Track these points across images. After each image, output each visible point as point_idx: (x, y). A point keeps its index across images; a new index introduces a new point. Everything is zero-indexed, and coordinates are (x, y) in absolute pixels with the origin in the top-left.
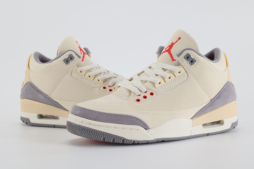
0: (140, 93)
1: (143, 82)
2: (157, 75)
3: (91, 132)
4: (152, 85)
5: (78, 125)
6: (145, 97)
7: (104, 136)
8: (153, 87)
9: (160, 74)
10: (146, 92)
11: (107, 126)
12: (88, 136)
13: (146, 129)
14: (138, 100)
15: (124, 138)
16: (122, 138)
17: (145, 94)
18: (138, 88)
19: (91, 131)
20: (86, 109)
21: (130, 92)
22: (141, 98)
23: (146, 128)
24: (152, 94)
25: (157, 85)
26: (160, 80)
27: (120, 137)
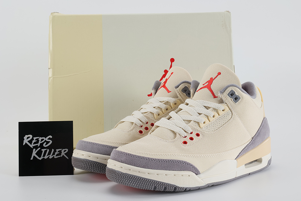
0: (186, 134)
1: (186, 122)
2: (200, 114)
4: (197, 124)
5: (125, 174)
6: (191, 139)
7: (155, 185)
8: (198, 126)
9: (203, 113)
10: (191, 133)
11: (157, 173)
12: (137, 185)
13: (197, 175)
14: (185, 143)
15: (176, 186)
16: (174, 185)
17: (191, 136)
18: (182, 129)
19: (136, 179)
20: (133, 155)
21: (175, 133)
22: (187, 140)
23: (197, 173)
24: (198, 135)
25: (202, 125)
26: (205, 119)
27: (172, 185)
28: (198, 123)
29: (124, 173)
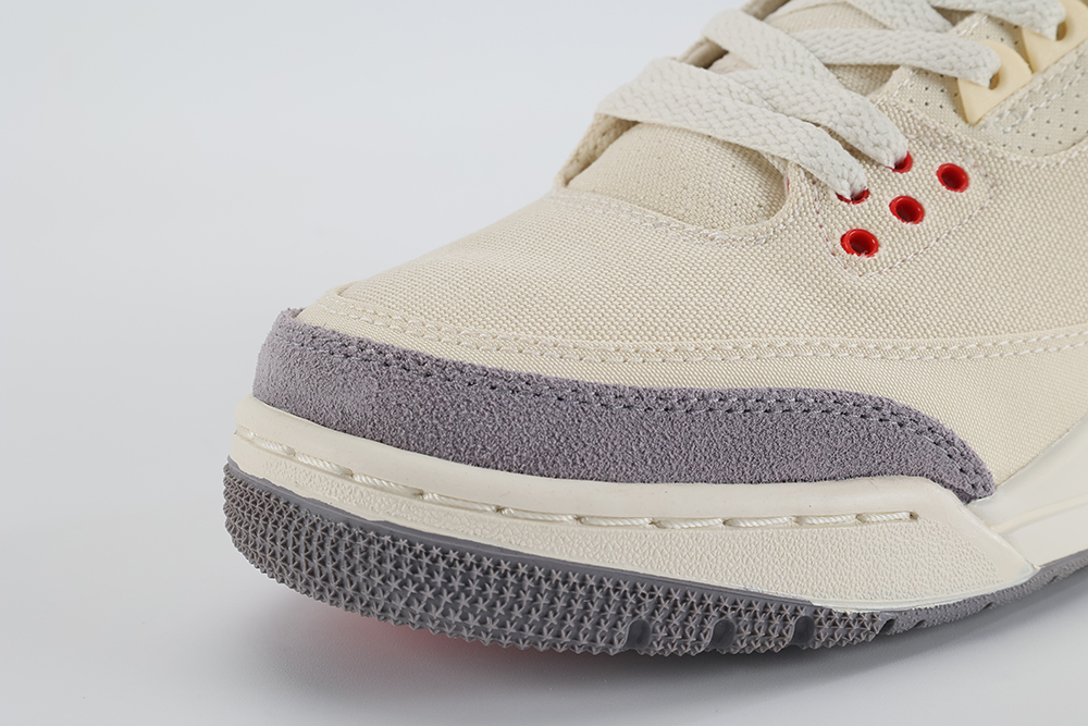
0: (861, 176)
1: (849, 77)
2: (952, 16)
3: (519, 588)
4: (937, 96)
5: (380, 528)
6: (908, 210)
7: (643, 614)
8: (948, 109)
9: (978, 7)
10: (903, 165)
11: (657, 516)
12: (483, 622)
13: (966, 498)
14: (861, 243)
15: (816, 610)
16: (797, 606)
17: (906, 185)
18: (832, 133)
19: (476, 572)
20: (442, 365)
21: (770, 172)
22: (876, 217)
23: (969, 483)
24: (953, 178)
25: (978, 99)
26: (999, 53)
27: (781, 604)
28: (949, 85)
29: (366, 527)
